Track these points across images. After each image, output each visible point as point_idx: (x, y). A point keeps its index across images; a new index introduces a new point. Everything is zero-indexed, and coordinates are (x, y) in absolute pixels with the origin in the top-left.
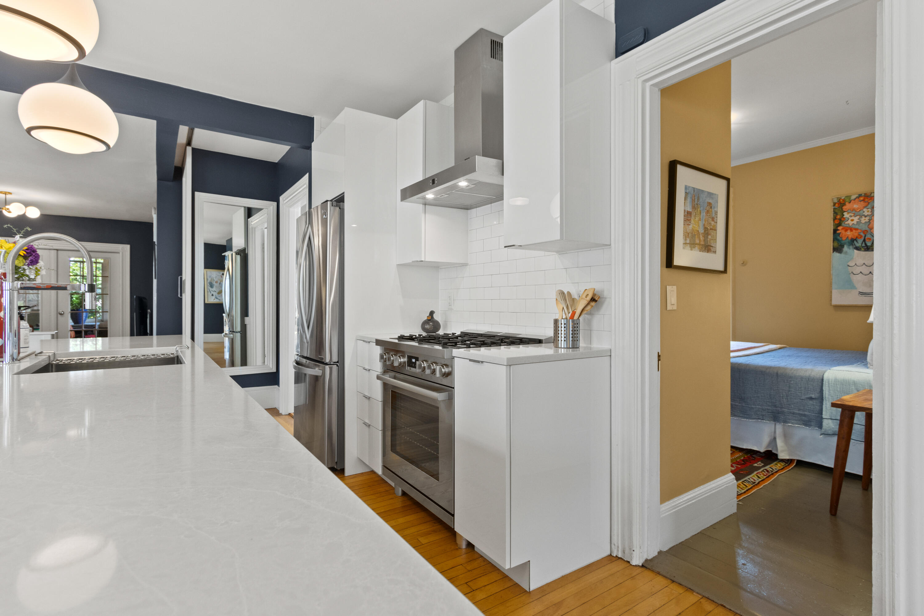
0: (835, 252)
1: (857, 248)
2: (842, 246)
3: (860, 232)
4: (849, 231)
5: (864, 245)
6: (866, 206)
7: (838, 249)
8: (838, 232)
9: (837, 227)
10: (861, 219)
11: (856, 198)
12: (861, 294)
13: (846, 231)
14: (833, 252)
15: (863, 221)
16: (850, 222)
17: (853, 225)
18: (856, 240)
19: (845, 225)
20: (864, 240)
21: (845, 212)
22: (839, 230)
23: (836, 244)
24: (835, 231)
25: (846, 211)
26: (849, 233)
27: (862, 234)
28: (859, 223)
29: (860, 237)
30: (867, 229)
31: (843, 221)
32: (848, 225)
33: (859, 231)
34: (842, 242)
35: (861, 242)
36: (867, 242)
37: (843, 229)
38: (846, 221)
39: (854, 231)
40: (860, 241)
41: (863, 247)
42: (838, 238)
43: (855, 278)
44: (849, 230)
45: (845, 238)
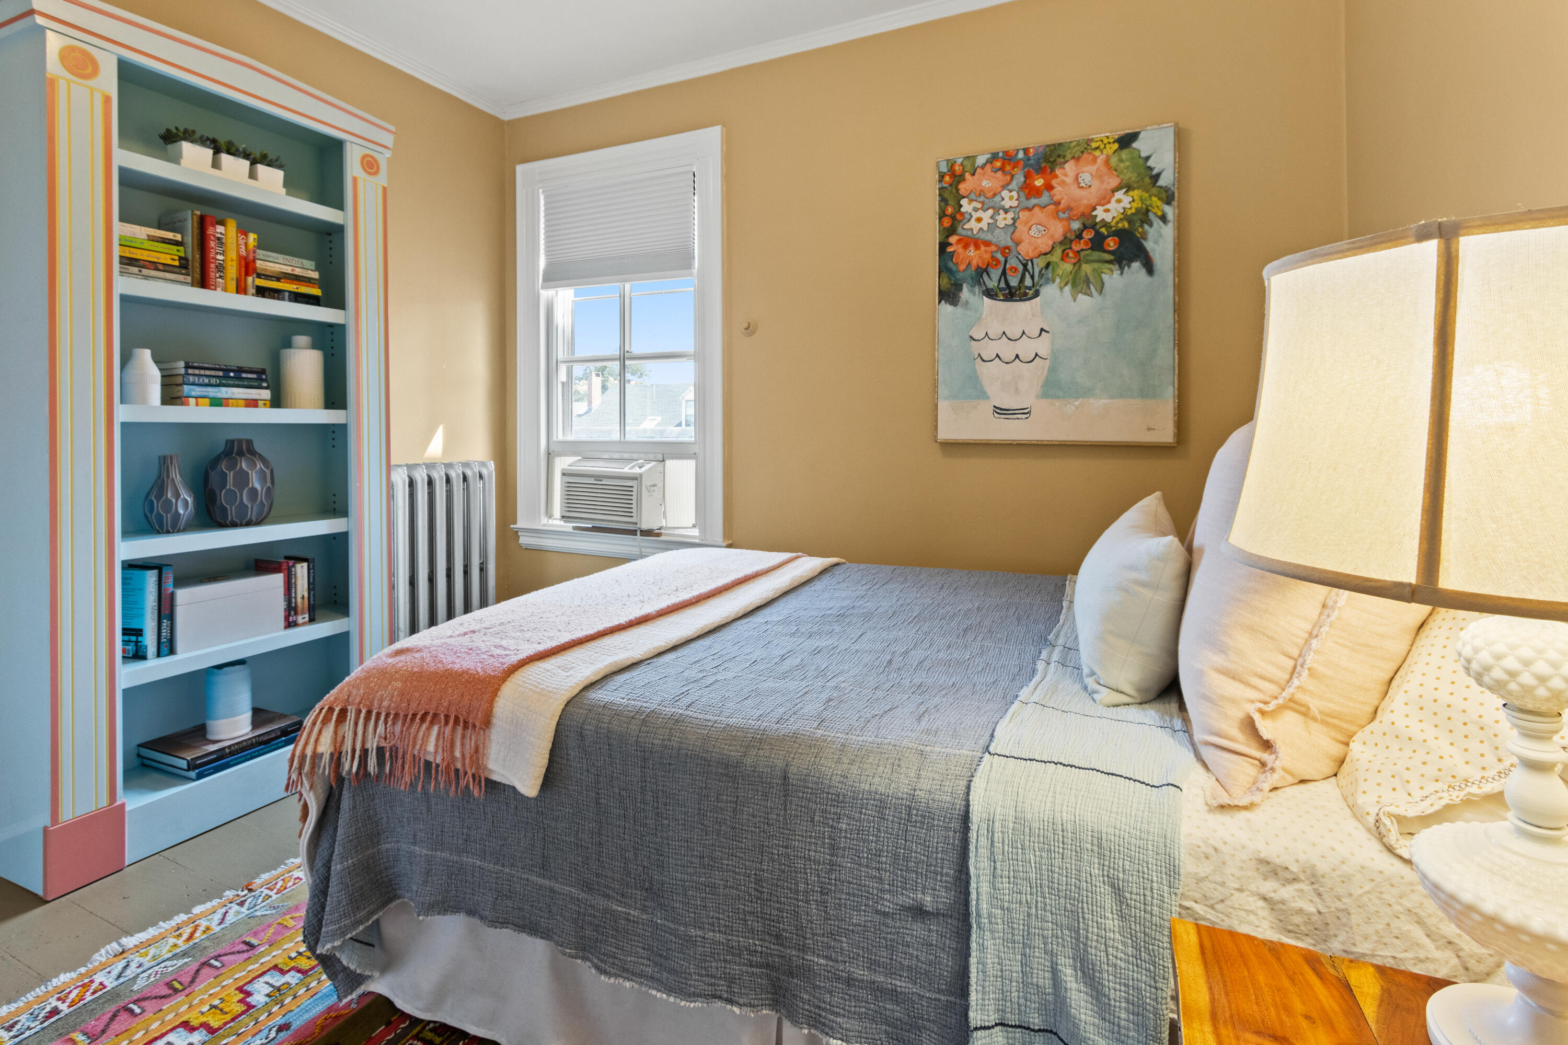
0: (943, 302)
1: (990, 294)
2: (958, 287)
3: (996, 252)
4: (972, 248)
5: (1003, 285)
6: (1008, 184)
7: (949, 295)
8: (950, 249)
9: (948, 237)
10: (997, 217)
11: (987, 162)
12: (998, 413)
13: (966, 247)
14: (940, 302)
15: (1001, 224)
16: (973, 225)
17: (981, 232)
18: (986, 270)
19: (964, 233)
20: (1004, 273)
21: (964, 197)
22: (951, 244)
23: (945, 281)
24: (943, 246)
25: (965, 195)
26: (972, 252)
27: (999, 256)
28: (992, 227)
29: (994, 263)
30: (1010, 244)
31: (960, 221)
32: (969, 233)
33: (993, 248)
34: (958, 277)
35: (998, 278)
36: (1009, 278)
37: (959, 241)
38: (966, 221)
39: (983, 248)
40: (996, 273)
41: (1001, 290)
42: (951, 265)
43: (989, 372)
44: (972, 245)
45: (965, 267)
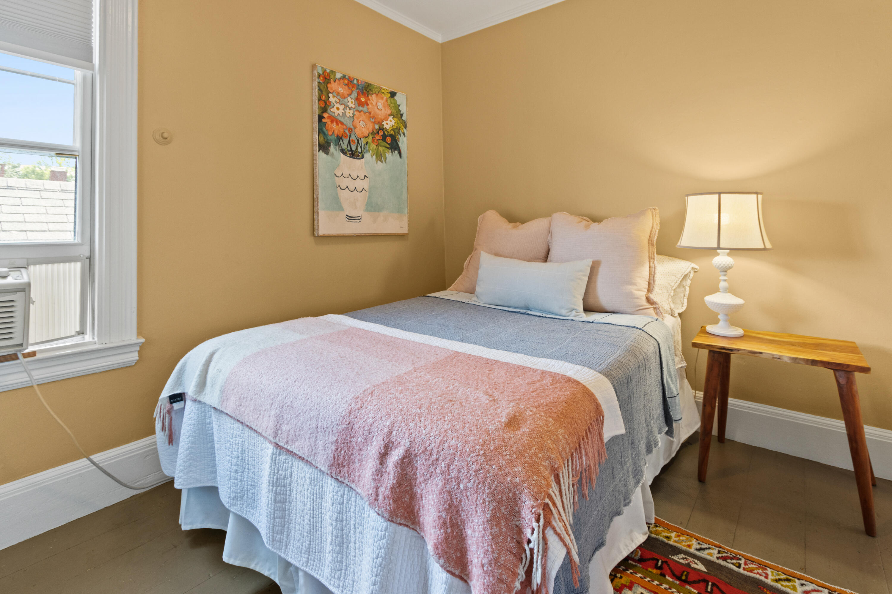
0: (321, 151)
1: (343, 151)
2: (328, 144)
3: (346, 129)
4: (335, 123)
5: (349, 148)
6: (350, 94)
7: (324, 147)
8: (324, 120)
9: (323, 112)
10: (346, 110)
11: (341, 78)
12: (348, 219)
13: (332, 122)
14: (319, 151)
15: (348, 115)
16: (334, 110)
17: (339, 116)
18: (341, 138)
19: (331, 113)
20: (349, 142)
21: (330, 93)
22: (324, 118)
23: (322, 139)
24: (320, 118)
25: (331, 91)
26: (334, 126)
27: (347, 131)
28: (344, 114)
29: (345, 135)
30: (352, 127)
31: (329, 106)
32: (333, 114)
33: (345, 127)
34: (328, 138)
35: (347, 144)
36: (352, 145)
37: (329, 117)
38: (331, 107)
39: (340, 125)
40: (346, 141)
41: (348, 151)
42: (324, 130)
43: (344, 195)
44: (335, 122)
45: (331, 133)
